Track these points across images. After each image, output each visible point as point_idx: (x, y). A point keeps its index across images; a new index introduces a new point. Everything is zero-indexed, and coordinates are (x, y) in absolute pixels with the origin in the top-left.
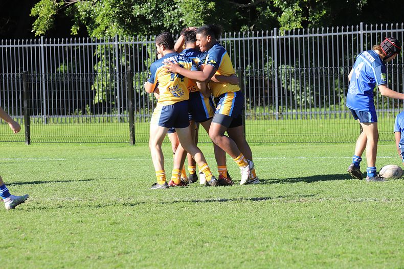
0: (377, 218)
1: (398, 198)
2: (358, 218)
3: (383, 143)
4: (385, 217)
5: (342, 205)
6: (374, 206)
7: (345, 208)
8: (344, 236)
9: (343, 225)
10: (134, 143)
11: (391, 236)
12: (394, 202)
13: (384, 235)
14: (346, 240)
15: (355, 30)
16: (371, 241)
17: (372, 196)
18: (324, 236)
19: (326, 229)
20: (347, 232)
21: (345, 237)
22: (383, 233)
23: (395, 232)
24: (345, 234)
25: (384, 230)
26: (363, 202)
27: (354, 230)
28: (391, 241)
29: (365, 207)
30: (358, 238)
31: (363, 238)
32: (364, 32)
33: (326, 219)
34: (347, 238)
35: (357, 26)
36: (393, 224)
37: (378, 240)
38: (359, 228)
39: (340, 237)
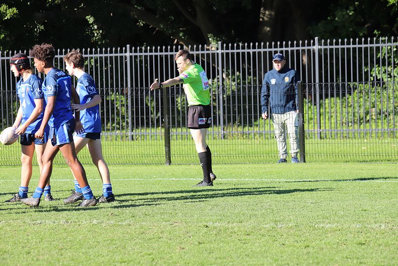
0: (57, 240)
1: (76, 220)
2: (38, 241)
3: (61, 166)
4: (64, 239)
5: (22, 228)
6: (53, 228)
7: (25, 231)
8: (24, 258)
9: (23, 247)
11: (69, 257)
12: (73, 224)
13: (63, 257)
14: (26, 262)
16: (50, 262)
17: (51, 218)
18: (4, 259)
19: (6, 252)
20: (27, 254)
21: (25, 260)
22: (62, 255)
23: (74, 253)
24: (25, 256)
25: (63, 251)
26: (42, 225)
27: (34, 252)
28: (70, 262)
29: (45, 229)
30: (38, 260)
31: (42, 260)
33: (6, 242)
34: (26, 261)
36: (72, 246)
37: (57, 262)
38: (39, 250)
39: (19, 259)
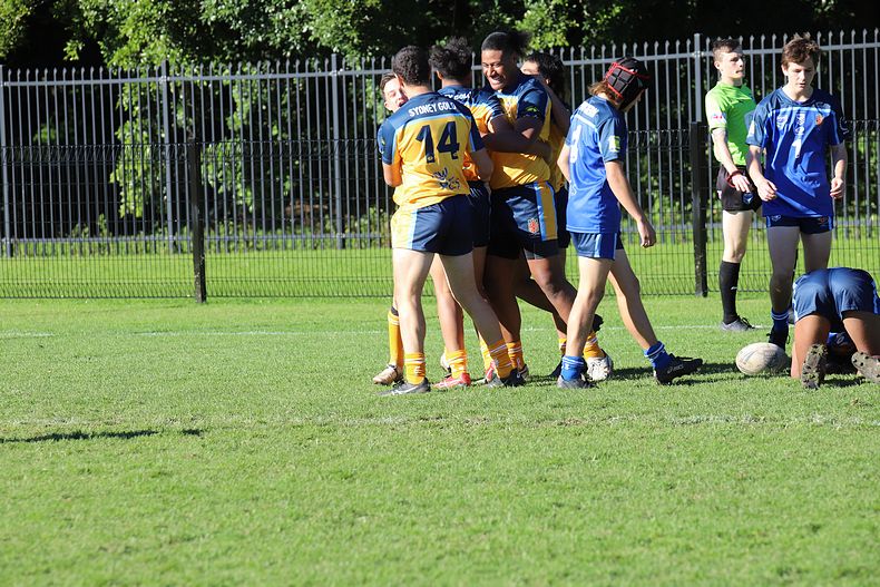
10: (204, 298)
15: (683, 50)
32: (703, 54)
35: (689, 42)
